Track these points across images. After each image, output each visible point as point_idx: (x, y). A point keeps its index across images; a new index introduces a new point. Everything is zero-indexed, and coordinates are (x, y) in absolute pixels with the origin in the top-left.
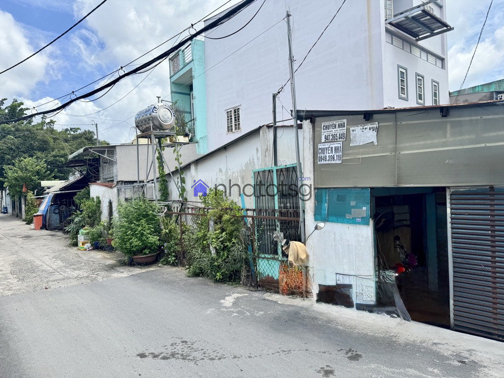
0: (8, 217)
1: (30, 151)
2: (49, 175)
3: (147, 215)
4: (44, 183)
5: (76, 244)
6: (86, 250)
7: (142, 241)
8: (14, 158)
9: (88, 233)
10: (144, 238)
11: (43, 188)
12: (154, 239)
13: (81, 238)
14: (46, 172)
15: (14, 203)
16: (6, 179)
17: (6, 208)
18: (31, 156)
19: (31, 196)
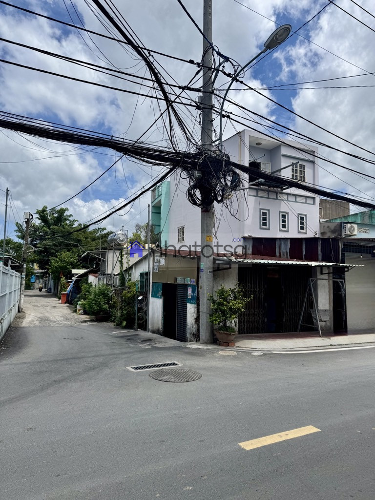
0: (51, 295)
1: (68, 247)
2: (79, 265)
3: (104, 293)
4: (74, 271)
5: (75, 311)
6: (80, 314)
7: (100, 307)
8: (57, 251)
9: (82, 304)
10: (101, 306)
11: (73, 274)
12: (106, 306)
13: (78, 307)
14: (77, 262)
15: (55, 285)
16: (50, 267)
17: (50, 289)
18: (69, 251)
19: (63, 280)
